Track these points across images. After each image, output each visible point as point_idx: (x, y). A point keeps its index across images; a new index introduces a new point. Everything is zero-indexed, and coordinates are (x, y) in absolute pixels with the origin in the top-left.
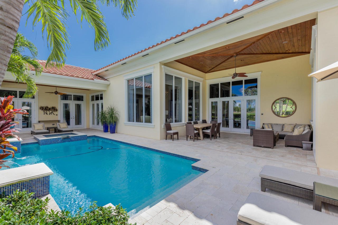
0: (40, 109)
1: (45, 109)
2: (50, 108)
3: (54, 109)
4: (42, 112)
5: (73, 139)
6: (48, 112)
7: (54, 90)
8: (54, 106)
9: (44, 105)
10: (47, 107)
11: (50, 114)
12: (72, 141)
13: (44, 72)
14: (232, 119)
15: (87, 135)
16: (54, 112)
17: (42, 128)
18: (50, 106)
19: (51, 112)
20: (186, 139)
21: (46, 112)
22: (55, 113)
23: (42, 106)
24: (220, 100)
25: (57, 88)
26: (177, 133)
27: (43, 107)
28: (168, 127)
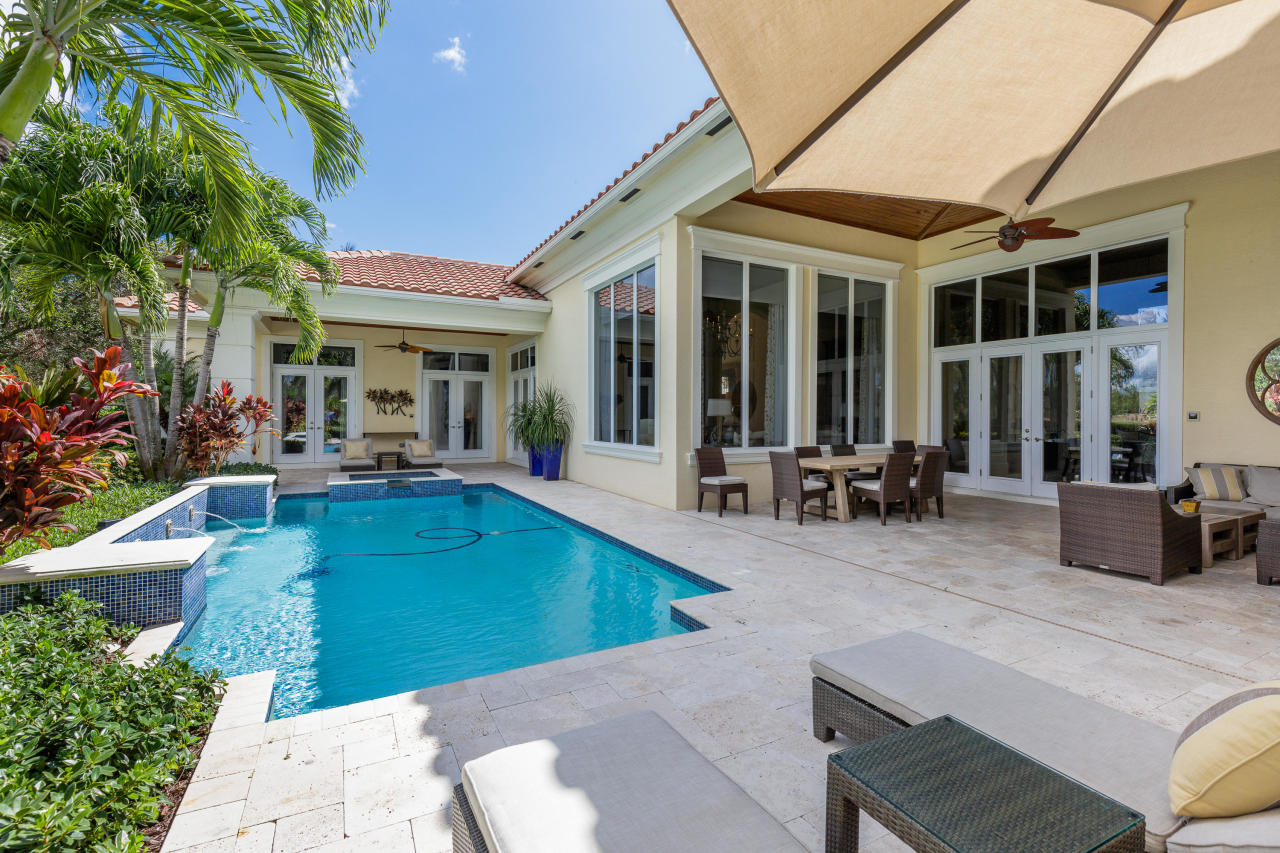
0: (368, 397)
1: (380, 397)
2: (393, 393)
3: (405, 398)
4: (372, 406)
5: (418, 490)
6: (389, 408)
7: (396, 338)
8: (404, 389)
9: (378, 386)
10: (386, 392)
11: (393, 412)
12: (414, 495)
13: (357, 285)
14: (1037, 440)
15: (461, 480)
16: (404, 408)
17: (363, 455)
18: (393, 389)
19: (396, 405)
20: (772, 510)
21: (382, 406)
22: (407, 409)
23: (373, 389)
24: (979, 355)
25: (406, 331)
26: (742, 488)
27: (375, 392)
28: (709, 462)
